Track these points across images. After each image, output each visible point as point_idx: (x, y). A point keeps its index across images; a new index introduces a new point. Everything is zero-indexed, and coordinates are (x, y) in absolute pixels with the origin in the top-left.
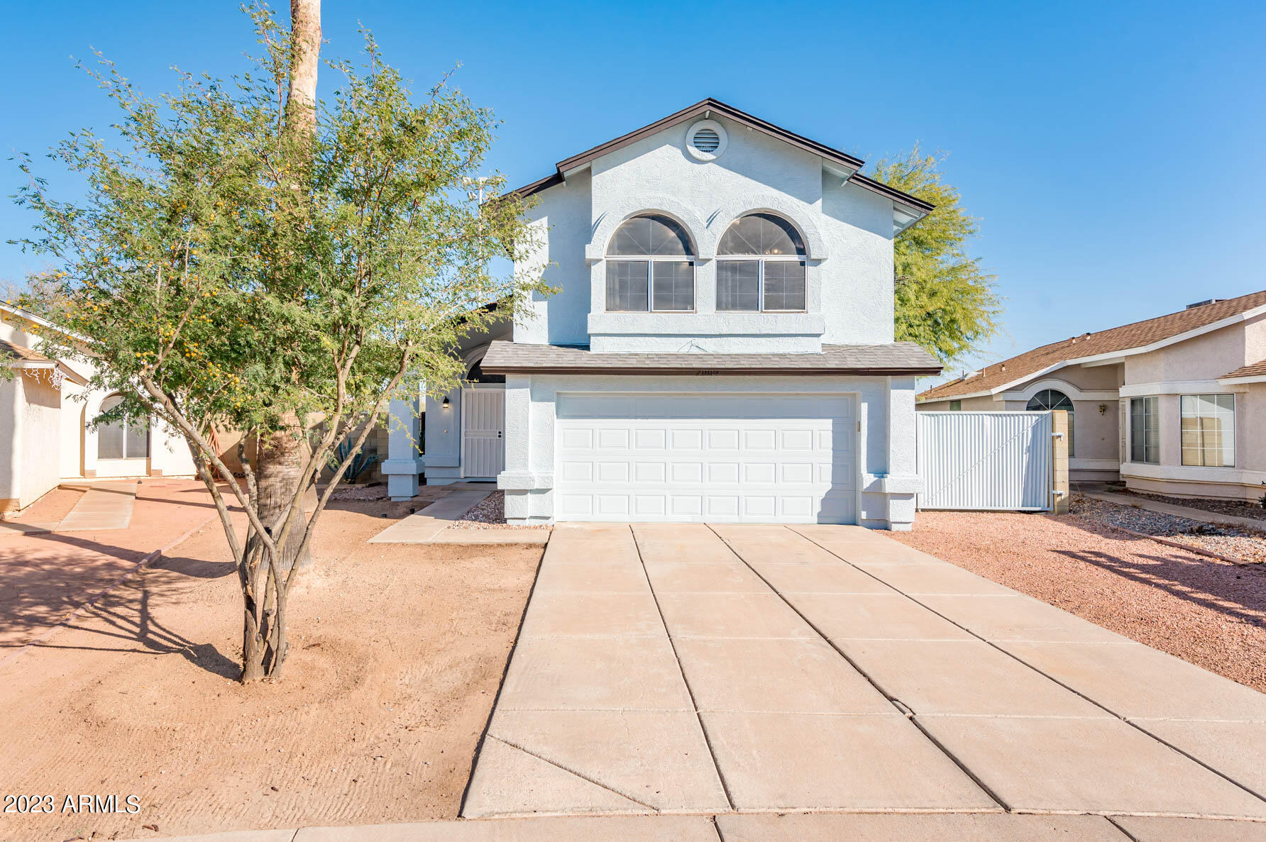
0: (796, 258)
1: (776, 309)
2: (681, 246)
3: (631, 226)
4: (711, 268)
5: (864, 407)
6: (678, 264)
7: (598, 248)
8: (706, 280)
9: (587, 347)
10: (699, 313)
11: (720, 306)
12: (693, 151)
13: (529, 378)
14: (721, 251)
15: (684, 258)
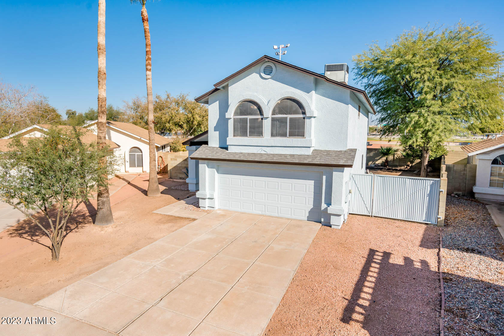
0: (301, 116)
1: (293, 136)
2: (259, 112)
3: (242, 105)
4: (269, 120)
5: (324, 177)
6: (258, 119)
7: (230, 114)
8: (267, 125)
9: (227, 149)
10: (264, 138)
11: (272, 135)
12: (263, 75)
13: (206, 161)
14: (273, 114)
15: (259, 117)
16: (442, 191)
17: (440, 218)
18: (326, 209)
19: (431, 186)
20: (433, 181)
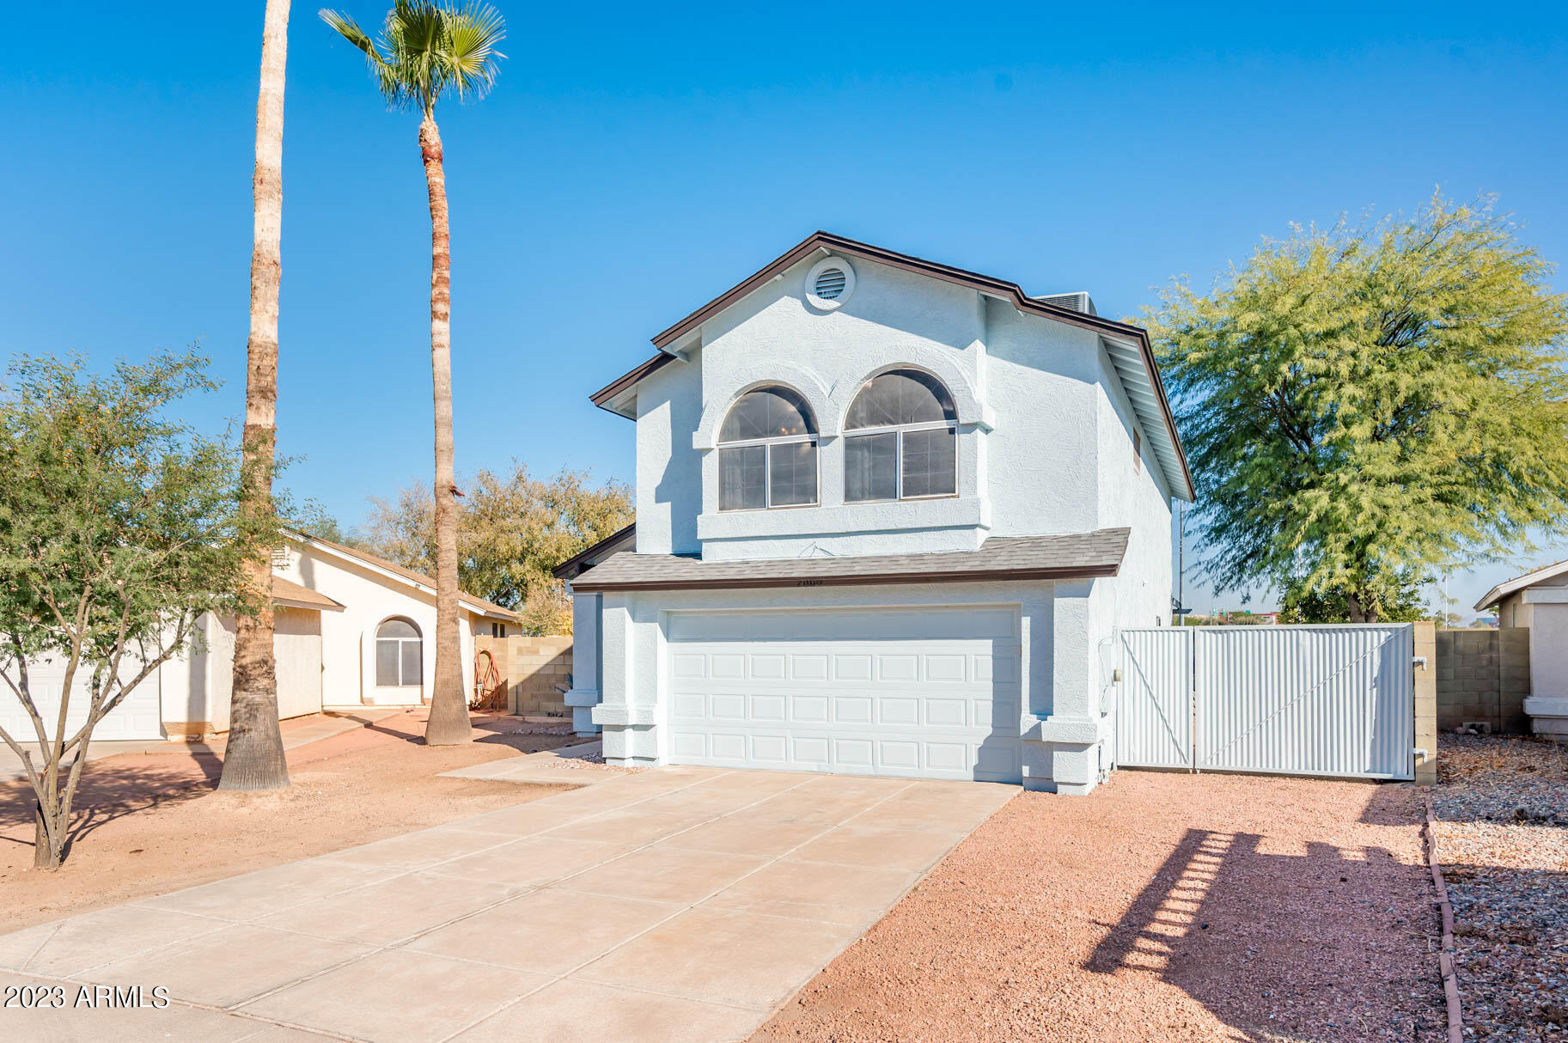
0: (943, 424)
1: (918, 494)
2: (802, 423)
3: (745, 404)
4: (838, 446)
5: (1026, 622)
6: (799, 445)
7: (709, 435)
8: (830, 465)
9: (698, 556)
10: (823, 507)
11: (849, 496)
12: (814, 299)
13: (628, 594)
14: (851, 423)
15: (806, 438)
16: (1421, 663)
17: (1421, 755)
18: (1037, 729)
19: (1384, 650)
20: (1389, 634)
